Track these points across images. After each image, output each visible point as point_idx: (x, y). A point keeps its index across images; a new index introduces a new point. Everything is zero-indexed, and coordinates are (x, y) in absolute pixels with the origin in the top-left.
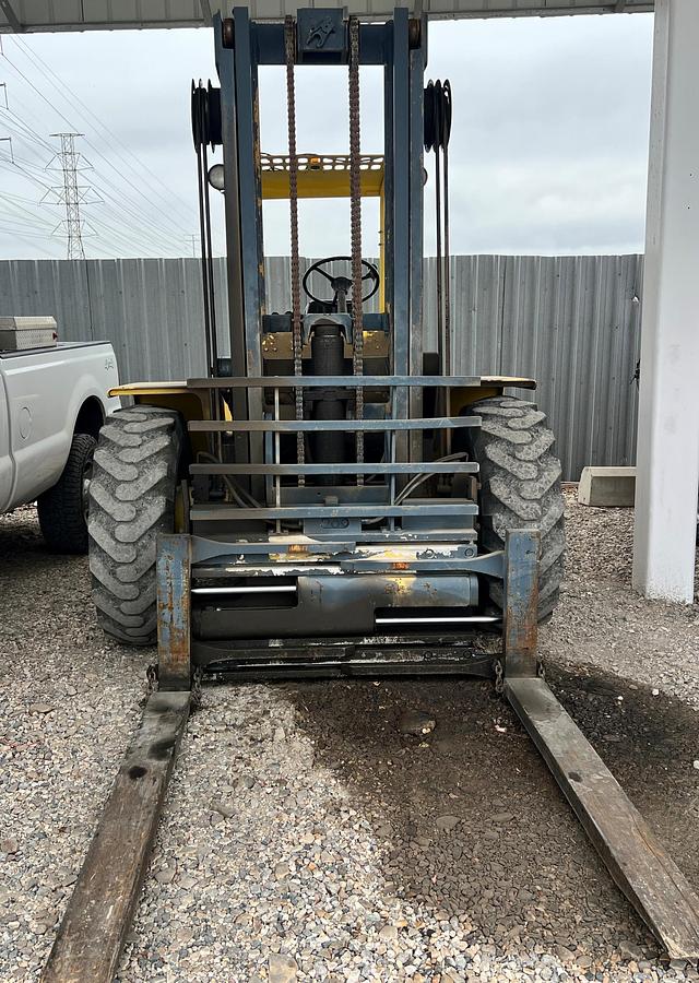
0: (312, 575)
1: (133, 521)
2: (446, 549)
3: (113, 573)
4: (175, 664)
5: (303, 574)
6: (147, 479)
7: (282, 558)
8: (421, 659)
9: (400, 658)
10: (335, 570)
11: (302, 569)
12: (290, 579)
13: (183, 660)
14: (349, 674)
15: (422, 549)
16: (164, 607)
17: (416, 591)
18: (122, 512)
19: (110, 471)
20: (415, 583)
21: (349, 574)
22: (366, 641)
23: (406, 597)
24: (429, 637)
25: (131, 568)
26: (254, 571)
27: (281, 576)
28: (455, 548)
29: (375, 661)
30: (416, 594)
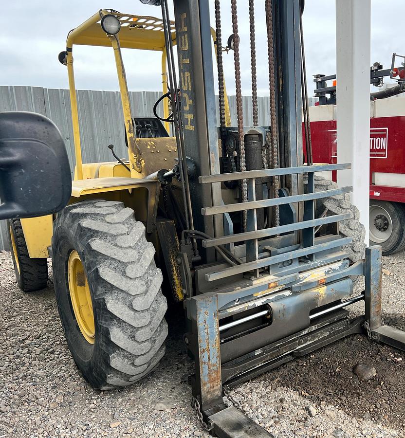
0: (277, 300)
1: (146, 292)
2: (336, 266)
3: (133, 337)
4: (212, 390)
5: (272, 301)
6: (145, 258)
7: (260, 294)
8: (328, 333)
9: (319, 336)
10: (287, 293)
11: (271, 298)
12: (265, 307)
13: (217, 385)
14: (297, 356)
15: (327, 268)
16: (204, 351)
17: (328, 294)
18: (134, 287)
19: (115, 257)
20: (327, 290)
21: (295, 293)
22: (303, 332)
23: (324, 300)
24: (331, 320)
25: (147, 329)
26: (245, 307)
27: (261, 306)
28: (340, 264)
29: (308, 343)
30: (329, 296)
